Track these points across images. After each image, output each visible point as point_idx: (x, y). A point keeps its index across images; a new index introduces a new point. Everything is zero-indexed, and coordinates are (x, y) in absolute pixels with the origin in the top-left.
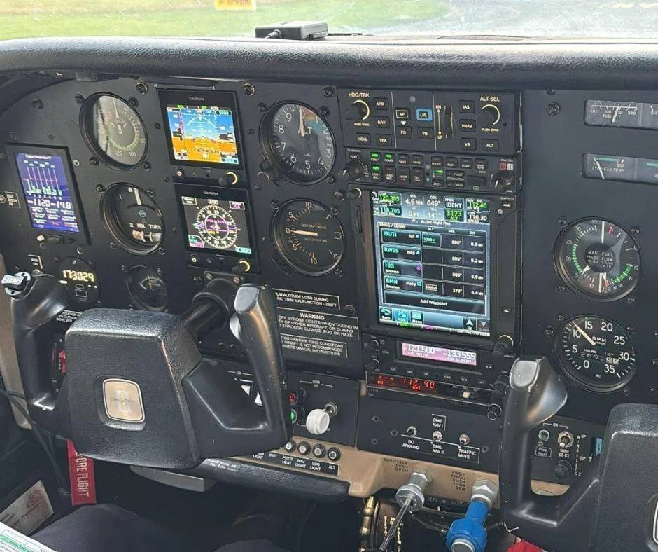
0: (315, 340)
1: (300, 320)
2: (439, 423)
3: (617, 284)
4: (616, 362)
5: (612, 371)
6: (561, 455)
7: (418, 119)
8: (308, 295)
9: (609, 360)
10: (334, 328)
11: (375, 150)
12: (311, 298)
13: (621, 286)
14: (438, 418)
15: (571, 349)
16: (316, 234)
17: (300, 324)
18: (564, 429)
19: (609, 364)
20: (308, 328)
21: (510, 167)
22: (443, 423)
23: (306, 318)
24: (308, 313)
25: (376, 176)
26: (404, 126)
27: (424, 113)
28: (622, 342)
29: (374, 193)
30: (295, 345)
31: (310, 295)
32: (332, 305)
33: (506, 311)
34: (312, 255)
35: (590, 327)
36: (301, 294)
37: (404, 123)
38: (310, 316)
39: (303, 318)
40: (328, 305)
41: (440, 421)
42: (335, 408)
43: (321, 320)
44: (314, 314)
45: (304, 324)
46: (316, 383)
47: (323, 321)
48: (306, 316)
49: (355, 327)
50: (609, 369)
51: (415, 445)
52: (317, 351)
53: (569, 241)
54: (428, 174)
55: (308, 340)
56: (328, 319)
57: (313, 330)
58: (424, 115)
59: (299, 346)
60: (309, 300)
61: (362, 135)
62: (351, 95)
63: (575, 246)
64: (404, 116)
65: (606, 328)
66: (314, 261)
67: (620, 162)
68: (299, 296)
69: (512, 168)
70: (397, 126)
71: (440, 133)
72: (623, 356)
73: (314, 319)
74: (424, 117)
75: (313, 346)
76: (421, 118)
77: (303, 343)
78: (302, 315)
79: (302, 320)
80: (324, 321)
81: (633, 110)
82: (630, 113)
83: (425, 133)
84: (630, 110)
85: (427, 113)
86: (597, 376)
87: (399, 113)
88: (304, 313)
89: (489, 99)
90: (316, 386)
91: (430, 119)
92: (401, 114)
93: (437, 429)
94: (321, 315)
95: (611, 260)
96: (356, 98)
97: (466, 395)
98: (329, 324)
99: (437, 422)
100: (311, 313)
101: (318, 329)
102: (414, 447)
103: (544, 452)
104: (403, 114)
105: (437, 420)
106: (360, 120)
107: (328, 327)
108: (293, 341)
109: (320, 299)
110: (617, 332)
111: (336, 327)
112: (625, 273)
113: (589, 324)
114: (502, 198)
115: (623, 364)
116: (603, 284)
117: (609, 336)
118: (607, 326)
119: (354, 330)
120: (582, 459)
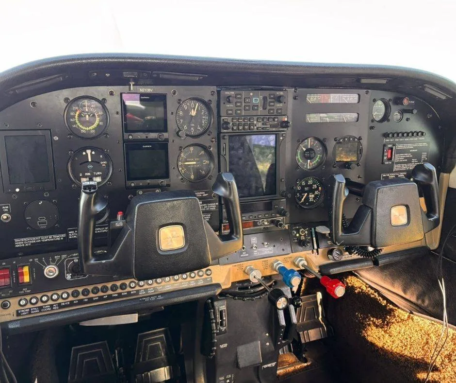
3: (315, 164)
4: (313, 196)
5: (312, 200)
6: (301, 239)
7: (254, 102)
11: (234, 117)
15: (297, 195)
16: (195, 163)
18: (301, 228)
19: (311, 198)
26: (247, 105)
28: (316, 187)
32: (206, 195)
34: (191, 174)
40: (204, 195)
51: (246, 254)
54: (255, 125)
56: (203, 203)
58: (256, 100)
61: (230, 110)
63: (299, 152)
66: (192, 177)
67: (316, 117)
69: (287, 120)
70: (244, 106)
71: (261, 108)
72: (316, 193)
83: (256, 108)
86: (307, 204)
87: (246, 100)
89: (280, 93)
91: (258, 102)
93: (254, 243)
95: (314, 154)
96: (228, 94)
97: (266, 223)
98: (204, 205)
99: (254, 240)
104: (248, 100)
109: (200, 193)
110: (314, 183)
111: (207, 206)
112: (317, 159)
113: (304, 183)
114: (283, 133)
115: (316, 196)
116: (309, 165)
117: (311, 186)
118: (310, 182)
119: (217, 205)
120: (309, 238)
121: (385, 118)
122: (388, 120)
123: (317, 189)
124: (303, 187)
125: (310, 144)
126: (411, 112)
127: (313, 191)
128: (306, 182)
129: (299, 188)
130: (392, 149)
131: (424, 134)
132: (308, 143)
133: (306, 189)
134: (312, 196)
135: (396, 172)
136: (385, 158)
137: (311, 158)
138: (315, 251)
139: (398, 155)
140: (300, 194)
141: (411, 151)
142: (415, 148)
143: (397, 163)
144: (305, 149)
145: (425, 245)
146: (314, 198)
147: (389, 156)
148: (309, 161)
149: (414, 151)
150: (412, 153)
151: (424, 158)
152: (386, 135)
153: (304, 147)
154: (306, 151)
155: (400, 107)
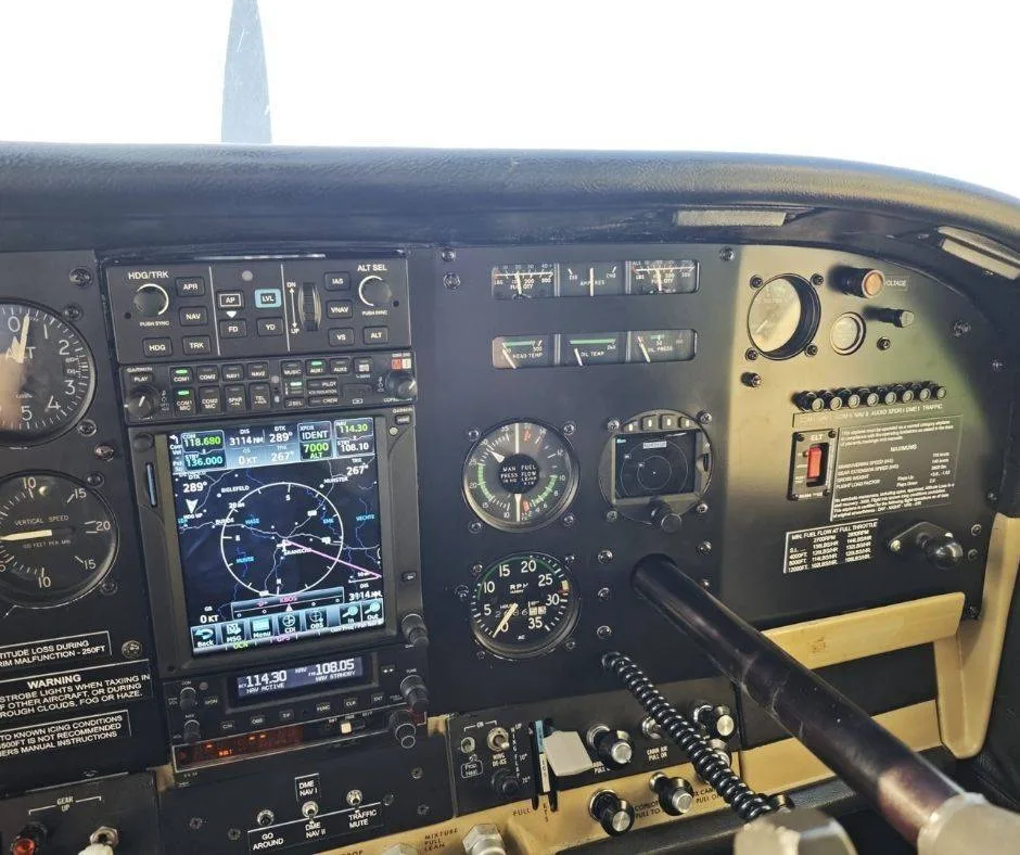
0: (61, 725)
1: (28, 695)
2: (310, 788)
3: (540, 505)
4: (542, 610)
5: (539, 624)
6: (495, 764)
7: (259, 305)
8: (42, 645)
9: (533, 612)
10: (102, 691)
11: (180, 363)
12: (51, 648)
13: (545, 506)
14: (306, 780)
15: (483, 611)
16: (48, 533)
17: (29, 703)
18: (493, 726)
19: (534, 617)
20: (47, 705)
21: (407, 364)
22: (316, 785)
23: (43, 688)
24: (44, 679)
25: (185, 406)
26: (234, 319)
27: (268, 295)
28: (549, 581)
29: (173, 437)
30: (19, 747)
31: (48, 644)
32: (96, 649)
33: (410, 577)
34: (39, 572)
35: (506, 572)
36: (29, 647)
37: (232, 314)
38: (50, 682)
39: (34, 689)
40: (89, 651)
41: (310, 784)
42: (112, 834)
43: (73, 684)
44: (57, 677)
45: (38, 701)
46: (65, 803)
47: (77, 684)
48: (42, 683)
49: (144, 677)
50: (535, 624)
51: (275, 838)
52: (68, 742)
53: (473, 461)
54: (277, 393)
55: (46, 727)
56: (86, 678)
57: (56, 706)
58: (269, 298)
59: (27, 745)
60: (46, 653)
61: (157, 340)
62: (134, 275)
63: (481, 467)
64: (234, 303)
65: (527, 568)
66: (44, 581)
67: (536, 345)
68: (25, 652)
69: (409, 367)
70: (219, 321)
71: (295, 325)
72: (551, 599)
73: (58, 686)
74: (269, 302)
75: (59, 736)
76: (263, 303)
77: (36, 737)
78: (31, 685)
79: (34, 694)
80: (81, 683)
81: (547, 276)
82: (544, 280)
83: (270, 326)
84: (543, 276)
85: (273, 296)
86: (520, 638)
87: (224, 299)
88: (34, 680)
89: (371, 268)
90: (67, 807)
91: (278, 304)
92: (228, 300)
93: (307, 798)
94: (73, 674)
95: (534, 474)
96: (143, 281)
97: (346, 728)
98: (91, 685)
99: (307, 787)
100: (52, 677)
101: (68, 700)
102: (274, 842)
103: (472, 770)
104: (233, 299)
105: (305, 785)
106: (153, 316)
107: (89, 690)
108: (13, 739)
109: (69, 645)
110: (542, 570)
111: (105, 687)
112: (549, 489)
113: (504, 570)
114: (395, 411)
115: (552, 611)
116: (522, 508)
117: (532, 578)
118: (529, 566)
119: (143, 683)
120: (523, 757)
121: (801, 342)
122: (812, 351)
123: (556, 587)
124: (503, 584)
125: (521, 439)
126: (892, 317)
127: (539, 595)
128: (515, 567)
129: (489, 587)
130: (824, 447)
131: (941, 393)
132: (513, 439)
133: (516, 589)
134: (536, 611)
135: (837, 521)
136: (799, 479)
137: (525, 489)
138: (544, 800)
139: (847, 466)
140: (494, 607)
141: (893, 449)
142: (908, 439)
143: (843, 494)
144: (500, 458)
145: (938, 744)
146: (545, 619)
147: (815, 472)
148: (518, 497)
149: (904, 448)
150: (898, 457)
151: (940, 471)
152: (802, 401)
153: (499, 450)
154: (506, 463)
155: (853, 303)
